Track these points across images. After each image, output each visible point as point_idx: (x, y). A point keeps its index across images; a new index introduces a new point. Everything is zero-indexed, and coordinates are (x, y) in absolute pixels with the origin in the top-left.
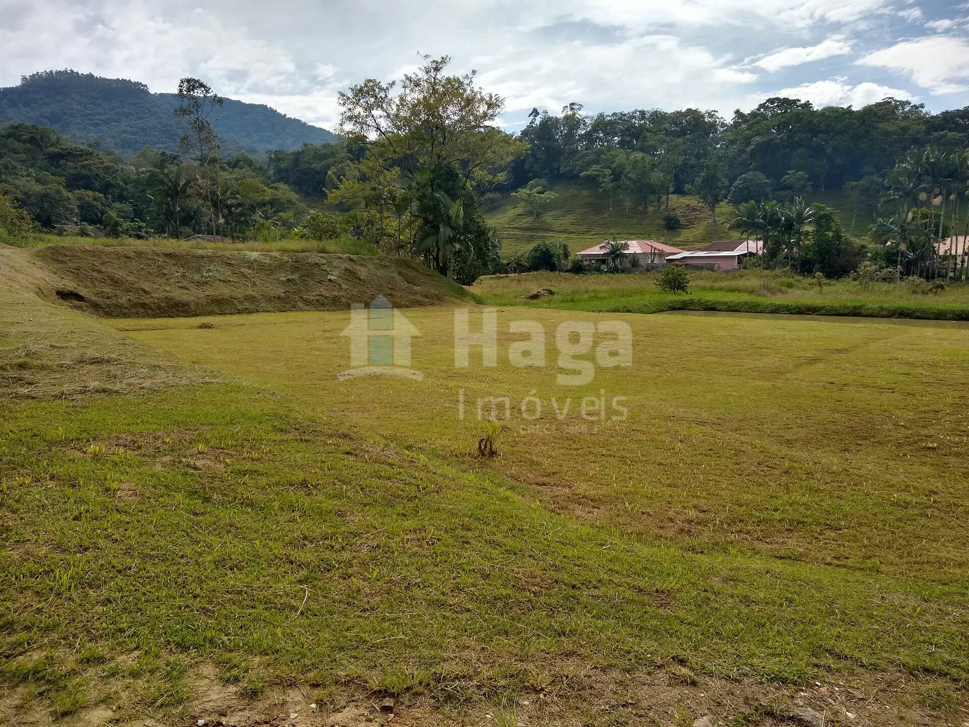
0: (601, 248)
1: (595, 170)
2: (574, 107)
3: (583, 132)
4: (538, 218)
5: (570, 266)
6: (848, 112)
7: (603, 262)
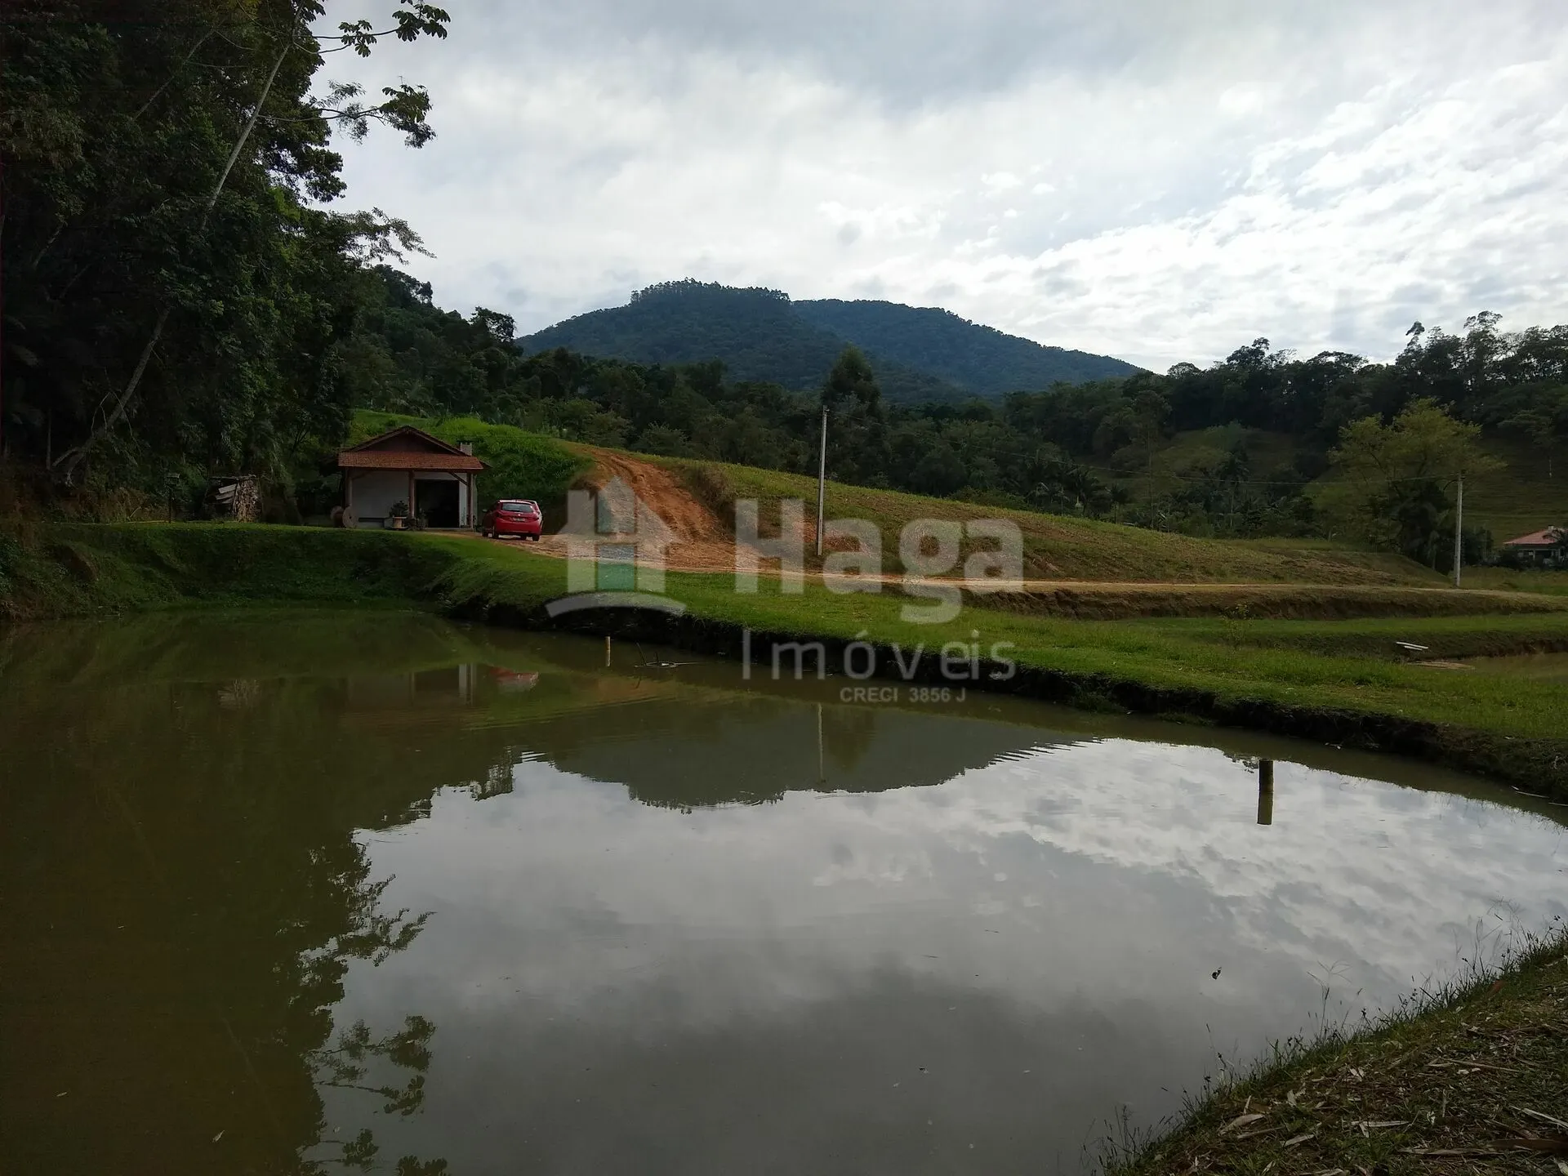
0: (1544, 537)
1: (1524, 418)
2: (1486, 318)
3: (1501, 359)
5: (1496, 557)
7: (1547, 555)
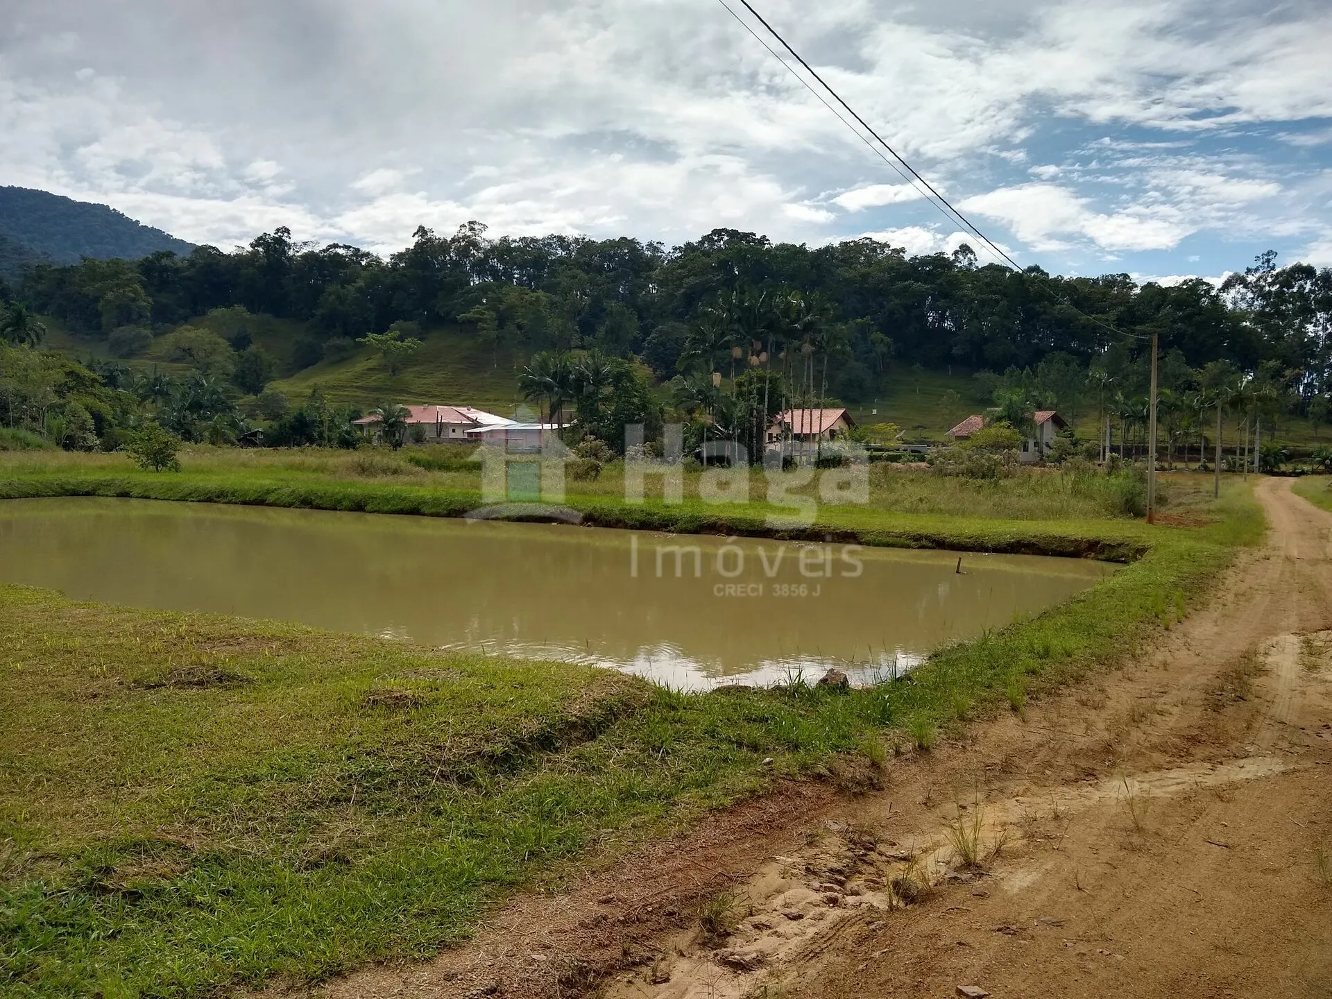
0: (370, 414)
1: (477, 313)
2: (475, 227)
4: (394, 375)
6: (800, 251)
